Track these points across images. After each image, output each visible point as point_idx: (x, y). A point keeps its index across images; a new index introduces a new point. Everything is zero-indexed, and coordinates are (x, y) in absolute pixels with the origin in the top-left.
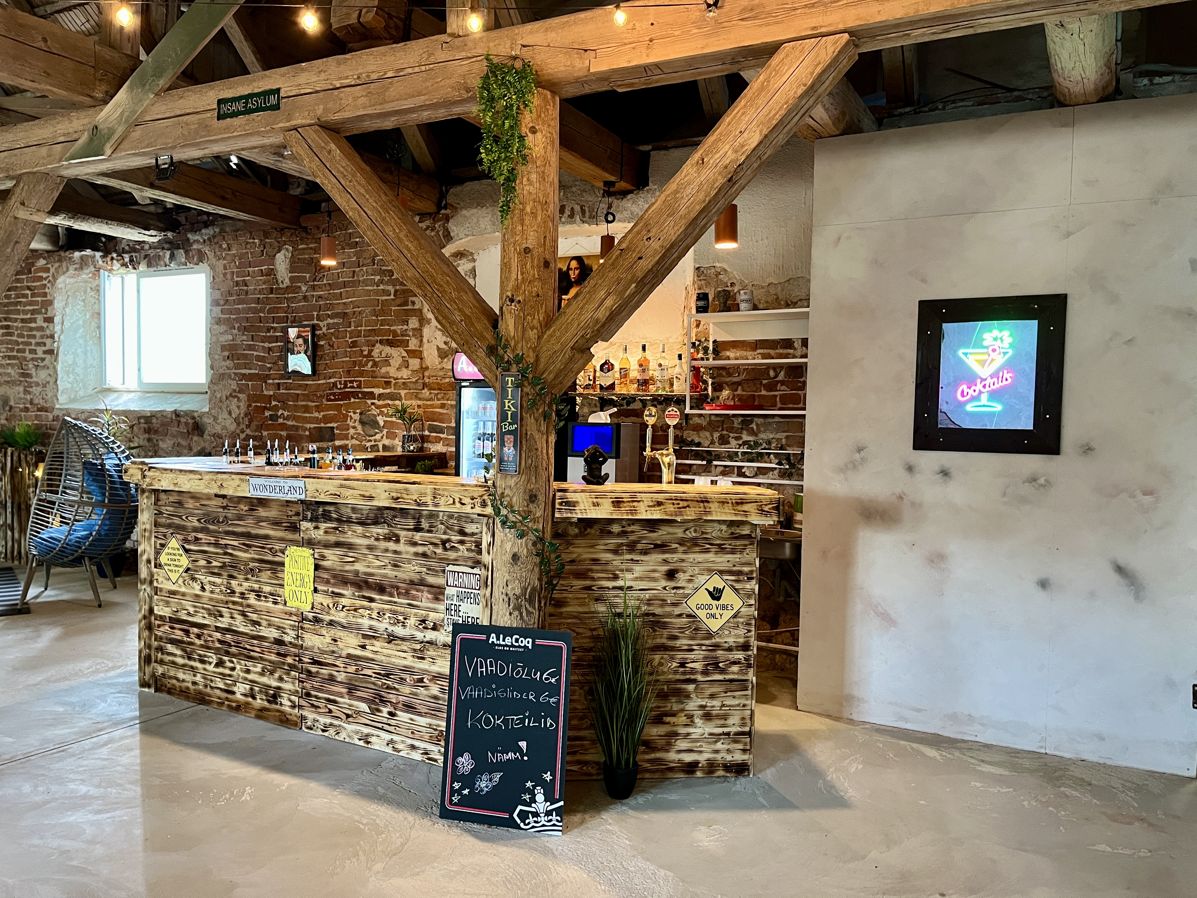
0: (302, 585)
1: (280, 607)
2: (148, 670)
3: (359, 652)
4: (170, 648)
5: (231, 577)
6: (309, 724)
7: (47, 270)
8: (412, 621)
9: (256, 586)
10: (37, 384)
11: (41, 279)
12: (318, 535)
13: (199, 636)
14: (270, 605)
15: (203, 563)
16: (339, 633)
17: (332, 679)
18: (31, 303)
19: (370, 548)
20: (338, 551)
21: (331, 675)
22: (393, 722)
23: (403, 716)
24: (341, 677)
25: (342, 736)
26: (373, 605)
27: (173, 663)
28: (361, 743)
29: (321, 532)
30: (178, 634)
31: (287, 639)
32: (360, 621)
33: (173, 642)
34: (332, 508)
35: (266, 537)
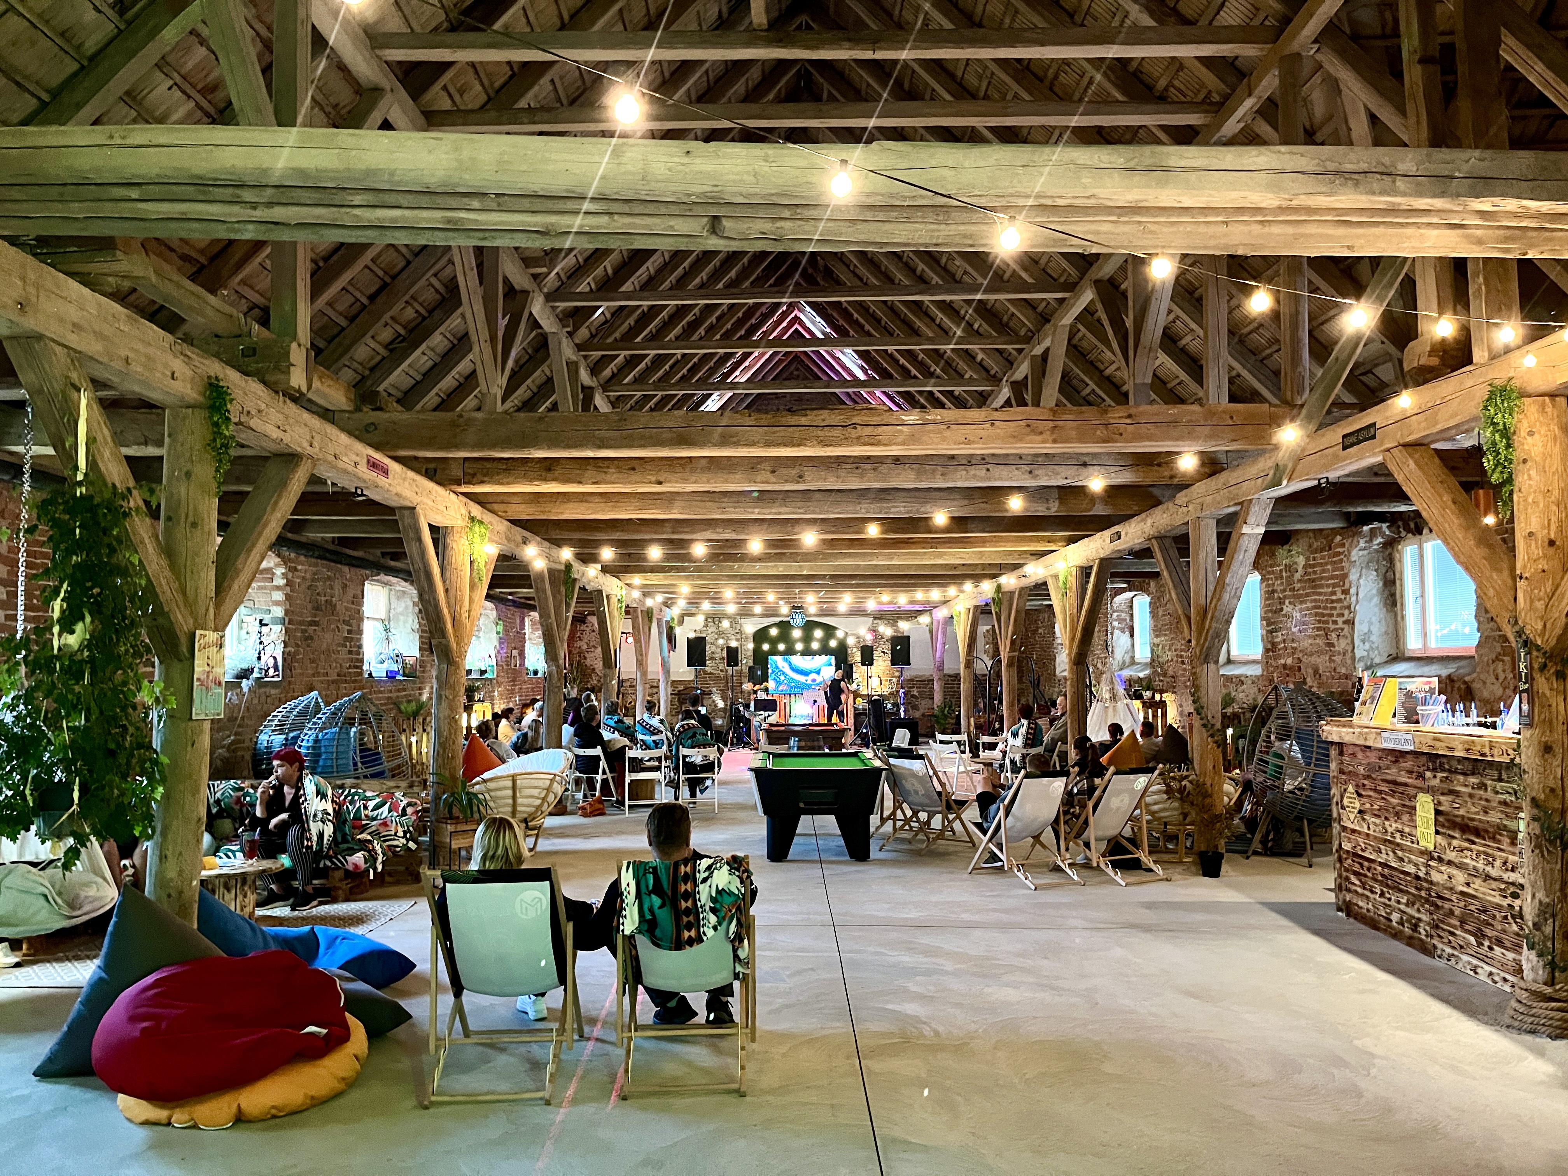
0: (1428, 828)
1: (1415, 845)
2: (1341, 897)
3: (1465, 889)
4: (1353, 879)
5: (1386, 819)
6: (1439, 952)
7: (1343, 545)
8: (1498, 863)
9: (1400, 827)
10: (1339, 654)
11: (1339, 553)
12: (1436, 782)
13: (1369, 869)
14: (1409, 844)
15: (1368, 806)
16: (1454, 871)
17: (1451, 913)
18: (1332, 578)
19: (1471, 796)
20: (1450, 798)
21: (1451, 910)
22: (1490, 955)
23: (1498, 950)
24: (1457, 912)
25: (1459, 966)
26: (1473, 846)
27: (1356, 892)
28: (1472, 973)
29: (1438, 780)
30: (1357, 868)
31: (1421, 874)
32: (1465, 860)
33: (1356, 874)
34: (1445, 760)
35: (1406, 785)
